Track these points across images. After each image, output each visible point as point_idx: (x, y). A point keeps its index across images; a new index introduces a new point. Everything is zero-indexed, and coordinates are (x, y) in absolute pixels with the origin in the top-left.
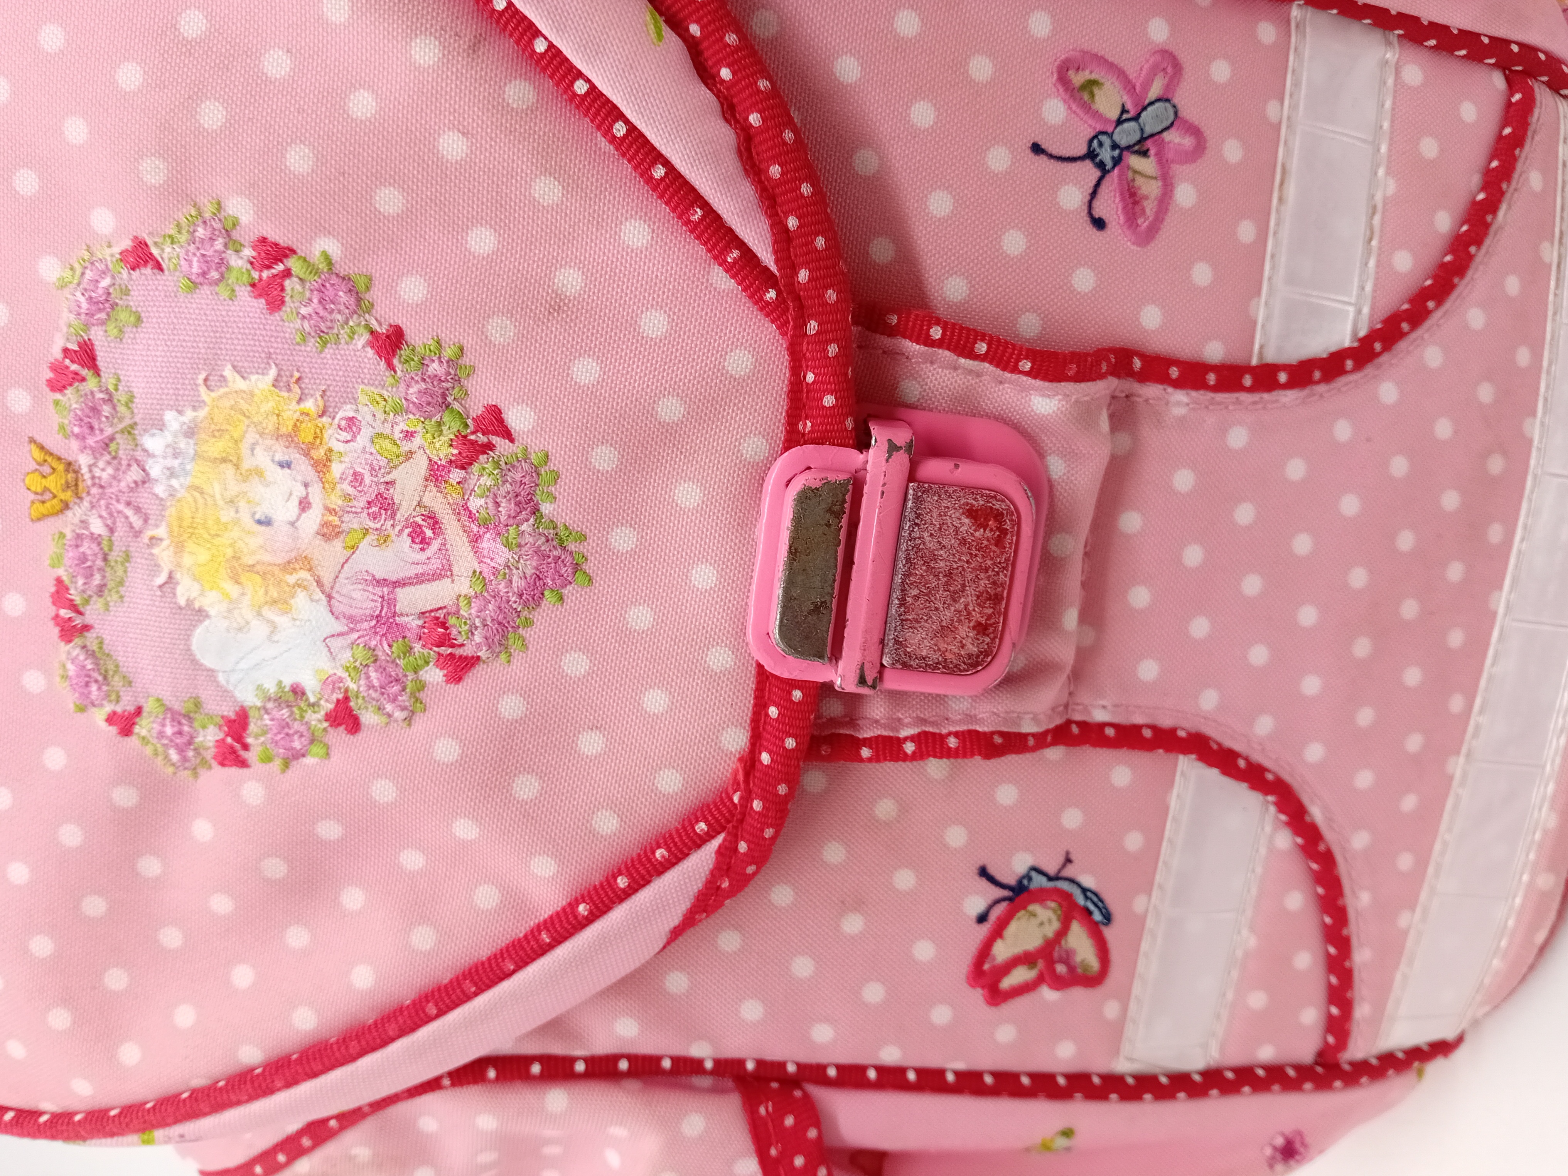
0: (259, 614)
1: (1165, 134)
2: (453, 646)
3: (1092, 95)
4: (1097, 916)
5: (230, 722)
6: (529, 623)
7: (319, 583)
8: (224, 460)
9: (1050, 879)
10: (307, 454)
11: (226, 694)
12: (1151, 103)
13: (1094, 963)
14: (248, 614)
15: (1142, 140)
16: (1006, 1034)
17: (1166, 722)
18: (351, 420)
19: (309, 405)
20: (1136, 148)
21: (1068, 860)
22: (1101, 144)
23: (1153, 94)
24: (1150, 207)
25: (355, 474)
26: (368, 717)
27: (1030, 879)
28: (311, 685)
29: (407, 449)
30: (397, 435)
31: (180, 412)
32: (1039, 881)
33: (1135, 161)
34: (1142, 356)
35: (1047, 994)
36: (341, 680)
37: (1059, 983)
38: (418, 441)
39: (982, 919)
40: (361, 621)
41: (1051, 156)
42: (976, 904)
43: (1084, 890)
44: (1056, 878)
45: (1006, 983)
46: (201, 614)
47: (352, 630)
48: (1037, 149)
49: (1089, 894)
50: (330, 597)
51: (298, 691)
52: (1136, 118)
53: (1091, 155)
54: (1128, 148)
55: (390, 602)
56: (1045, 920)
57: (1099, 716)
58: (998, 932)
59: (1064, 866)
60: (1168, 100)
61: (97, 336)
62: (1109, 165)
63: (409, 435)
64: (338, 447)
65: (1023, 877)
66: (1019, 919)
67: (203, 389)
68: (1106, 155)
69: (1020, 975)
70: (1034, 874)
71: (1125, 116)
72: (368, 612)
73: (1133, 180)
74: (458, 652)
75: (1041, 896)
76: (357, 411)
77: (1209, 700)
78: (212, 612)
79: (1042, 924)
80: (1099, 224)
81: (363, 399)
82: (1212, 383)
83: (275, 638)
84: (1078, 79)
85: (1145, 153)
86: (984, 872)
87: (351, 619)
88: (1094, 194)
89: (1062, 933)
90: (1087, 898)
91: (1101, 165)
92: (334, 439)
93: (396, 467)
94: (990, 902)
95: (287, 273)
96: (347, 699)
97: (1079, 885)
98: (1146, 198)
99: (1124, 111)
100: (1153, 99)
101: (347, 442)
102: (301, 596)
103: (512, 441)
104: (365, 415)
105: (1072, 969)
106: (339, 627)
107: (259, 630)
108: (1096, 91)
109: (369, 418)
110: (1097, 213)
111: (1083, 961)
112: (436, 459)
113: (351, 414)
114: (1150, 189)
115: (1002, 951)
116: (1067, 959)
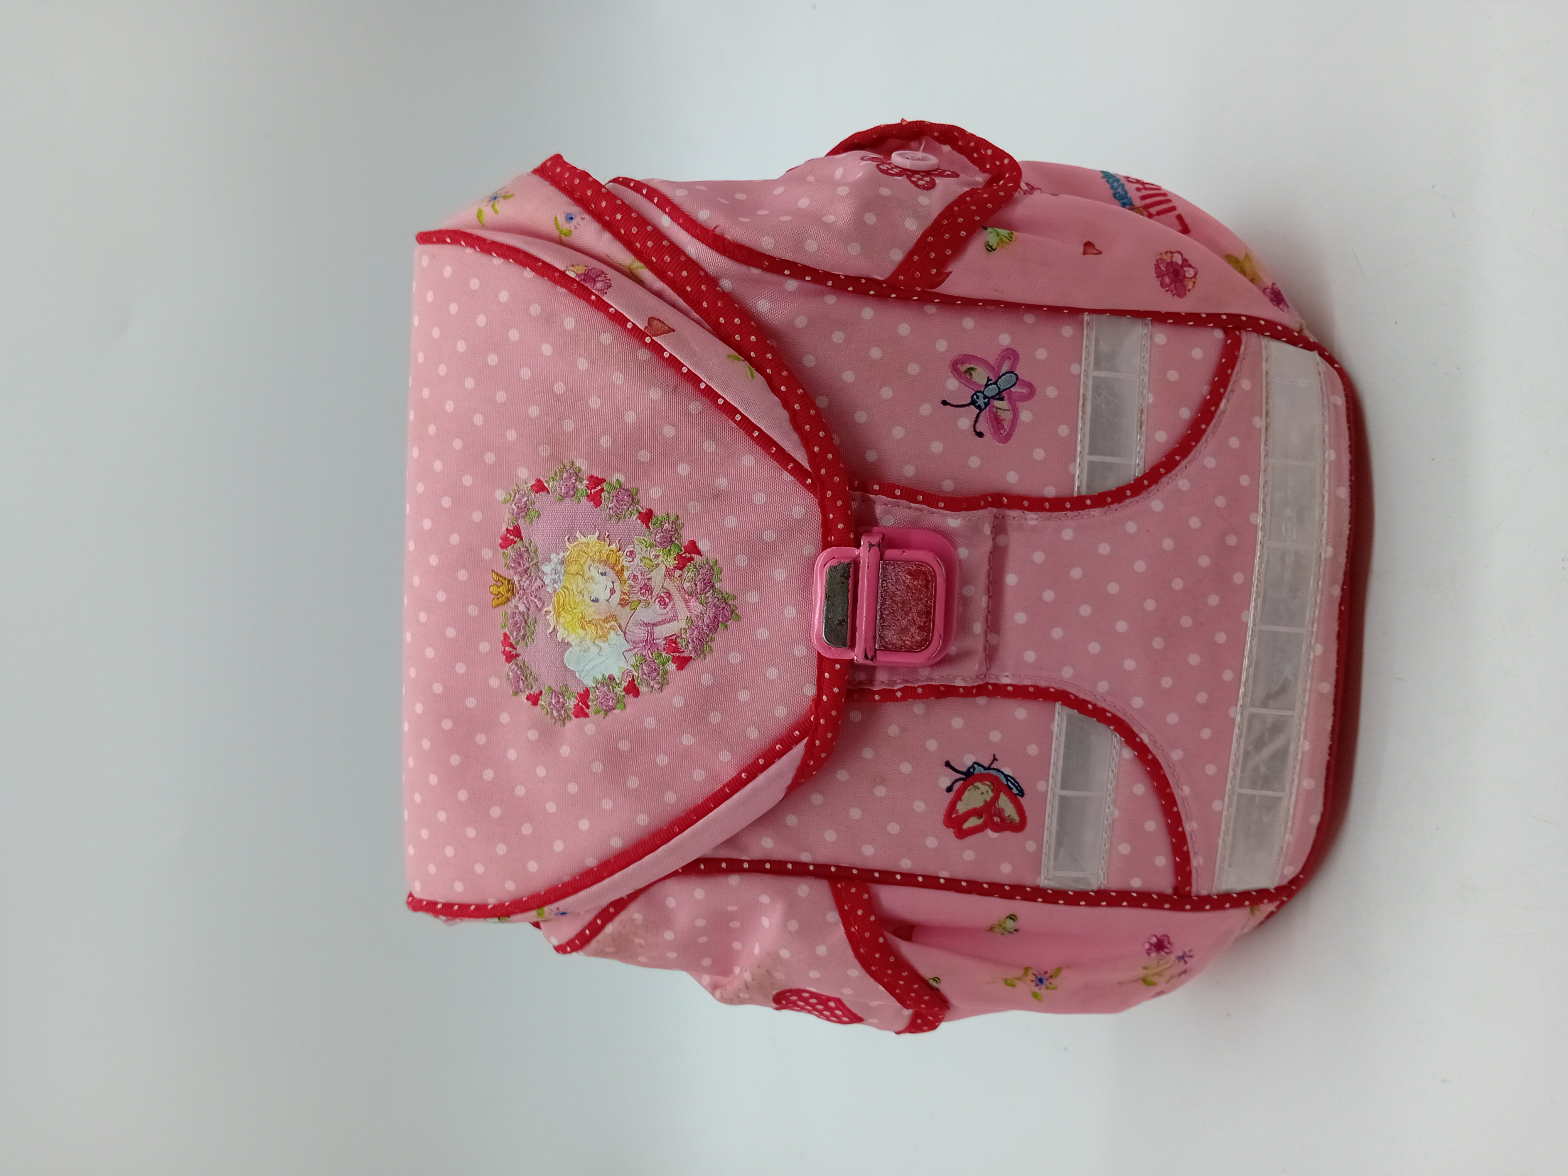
0: (594, 643)
1: (1012, 389)
2: (679, 652)
3: (971, 375)
4: (1015, 791)
5: (581, 696)
6: (712, 640)
7: (620, 626)
8: (577, 574)
9: (985, 769)
10: (613, 569)
12: (1003, 375)
13: (1016, 818)
14: (589, 643)
15: (1000, 392)
16: (969, 855)
17: (1043, 684)
18: (632, 552)
19: (613, 547)
20: (997, 397)
21: (995, 759)
22: (978, 397)
23: (1003, 371)
24: (1007, 425)
25: (634, 576)
26: (643, 689)
27: (974, 769)
28: (617, 675)
29: (656, 563)
30: (652, 557)
31: (558, 554)
32: (979, 770)
33: (997, 403)
34: (1007, 496)
35: (989, 832)
36: (631, 671)
37: (997, 828)
38: (660, 559)
39: (949, 789)
40: (639, 643)
41: (952, 405)
42: (946, 782)
43: (1006, 776)
44: (989, 768)
45: (966, 826)
47: (635, 648)
48: (944, 403)
49: (1009, 778)
50: (625, 633)
52: (995, 383)
53: (973, 403)
54: (993, 397)
55: (652, 634)
56: (985, 792)
57: (1005, 681)
58: (958, 797)
59: (993, 762)
60: (1013, 372)
61: (520, 523)
62: (983, 406)
63: (657, 557)
64: (626, 564)
65: (971, 768)
66: (970, 790)
67: (567, 543)
68: (981, 402)
69: (973, 822)
70: (976, 766)
71: (990, 382)
72: (642, 639)
73: (997, 412)
74: (682, 655)
75: (982, 778)
76: (634, 547)
77: (1067, 673)
78: (573, 644)
79: (982, 793)
80: (980, 435)
81: (636, 542)
82: (1048, 507)
83: (601, 654)
84: (963, 368)
85: (1002, 399)
86: (948, 764)
87: (634, 642)
88: (976, 421)
89: (996, 798)
90: (1007, 780)
91: (979, 407)
92: (625, 561)
93: (652, 571)
94: (953, 781)
95: (602, 490)
96: (633, 680)
97: (1002, 773)
98: (1004, 420)
99: (989, 380)
100: (1004, 372)
101: (630, 562)
102: (612, 633)
103: (701, 556)
104: (637, 550)
105: (1003, 820)
106: (629, 646)
107: (594, 650)
108: (973, 373)
109: (640, 550)
110: (978, 430)
111: (1009, 816)
113: (632, 549)
114: (1007, 416)
115: (962, 807)
116: (1000, 813)
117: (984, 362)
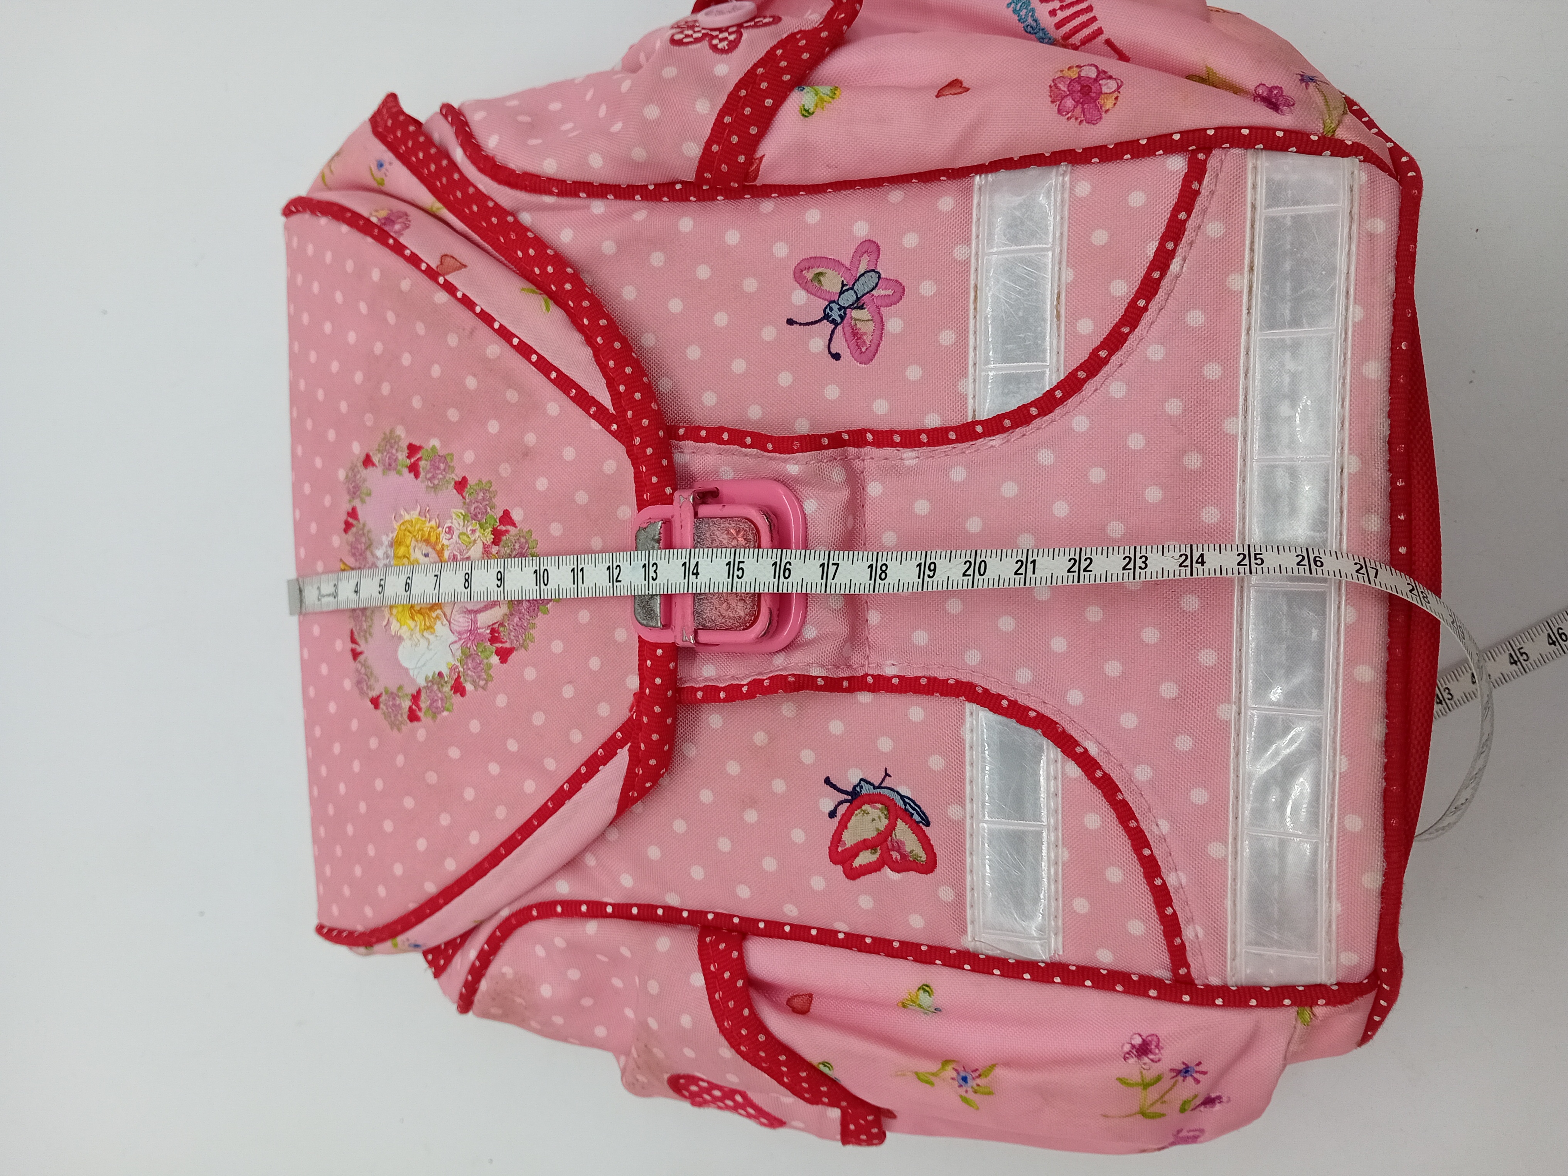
0: (423, 635)
1: (873, 292)
2: (502, 642)
3: (820, 281)
4: (916, 818)
5: (413, 696)
6: (534, 626)
7: (445, 614)
8: (404, 556)
9: (875, 787)
10: (434, 549)
11: (413, 681)
12: (862, 275)
13: (922, 854)
14: (418, 635)
15: (858, 299)
16: (865, 902)
17: (941, 675)
18: (450, 528)
19: (433, 523)
20: (855, 305)
21: (887, 775)
22: (831, 309)
23: (862, 270)
24: (867, 339)
25: (454, 555)
26: (469, 687)
27: (861, 787)
28: (445, 672)
29: (473, 539)
30: (469, 532)
31: (387, 535)
32: (867, 789)
33: (856, 314)
34: (872, 432)
36: (457, 667)
37: (898, 868)
38: (477, 534)
39: (832, 814)
40: (463, 634)
41: (800, 324)
42: (827, 805)
43: (902, 797)
44: (879, 787)
45: (857, 863)
46: (400, 639)
47: (460, 639)
48: (790, 322)
49: (907, 800)
50: (450, 622)
51: (440, 674)
52: (852, 289)
53: (826, 317)
54: (850, 307)
55: (474, 622)
56: (877, 818)
57: (889, 671)
58: (843, 825)
59: (883, 780)
60: (873, 271)
61: (357, 503)
62: (839, 320)
63: (473, 531)
64: (445, 542)
65: (857, 786)
66: (856, 815)
67: (394, 522)
68: (835, 315)
69: (865, 858)
70: (862, 783)
71: (844, 288)
72: (466, 628)
73: (856, 325)
74: (505, 645)
75: (871, 800)
76: (452, 523)
78: (405, 637)
79: (873, 820)
80: (837, 357)
81: (454, 516)
83: (430, 647)
84: (810, 275)
85: (861, 307)
86: (827, 781)
87: (460, 633)
88: (830, 340)
89: (891, 827)
90: (905, 803)
91: (833, 322)
92: (444, 540)
93: (470, 549)
94: (836, 803)
95: (420, 459)
96: (459, 677)
97: (898, 793)
98: (865, 334)
99: (843, 285)
100: (862, 272)
101: (449, 539)
102: (439, 623)
103: (516, 527)
104: (455, 525)
105: (904, 856)
106: (453, 638)
107: (423, 643)
108: (822, 279)
109: (457, 525)
110: (833, 352)
111: (911, 852)
112: (486, 542)
113: (450, 525)
114: (867, 328)
115: (849, 838)
116: (899, 847)
117: (836, 264)
